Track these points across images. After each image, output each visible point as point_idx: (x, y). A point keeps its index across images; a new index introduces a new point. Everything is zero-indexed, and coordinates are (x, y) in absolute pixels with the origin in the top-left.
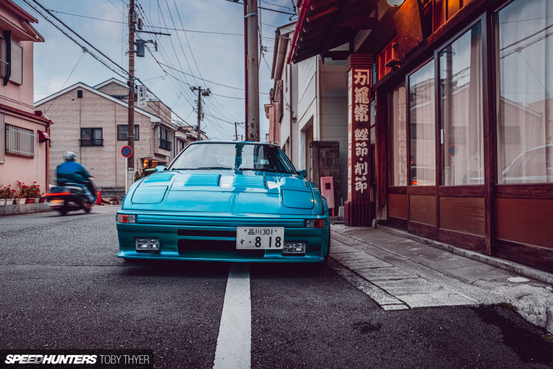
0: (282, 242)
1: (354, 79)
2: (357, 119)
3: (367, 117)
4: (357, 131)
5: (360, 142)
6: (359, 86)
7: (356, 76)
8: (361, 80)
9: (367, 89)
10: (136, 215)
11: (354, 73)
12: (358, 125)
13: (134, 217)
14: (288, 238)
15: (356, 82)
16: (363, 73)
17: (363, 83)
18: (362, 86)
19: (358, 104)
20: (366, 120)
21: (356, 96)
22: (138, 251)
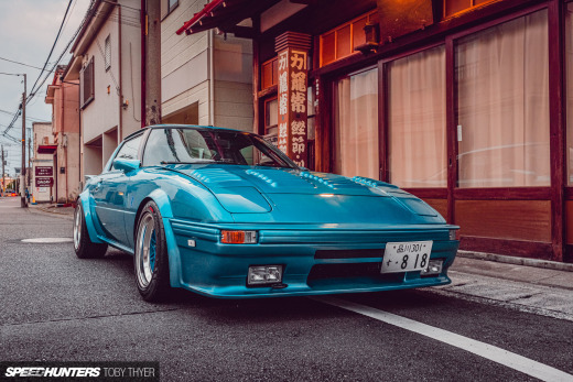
0: (427, 260)
1: (290, 62)
2: (293, 110)
3: (303, 107)
4: (294, 123)
5: (297, 136)
6: (296, 71)
7: (292, 58)
8: (298, 63)
9: (304, 75)
10: (257, 231)
11: (291, 55)
12: (295, 116)
13: (254, 234)
14: (436, 255)
15: (293, 65)
16: (300, 56)
17: (300, 68)
18: (299, 71)
19: (295, 91)
20: (303, 111)
21: (293, 82)
22: (248, 286)
